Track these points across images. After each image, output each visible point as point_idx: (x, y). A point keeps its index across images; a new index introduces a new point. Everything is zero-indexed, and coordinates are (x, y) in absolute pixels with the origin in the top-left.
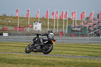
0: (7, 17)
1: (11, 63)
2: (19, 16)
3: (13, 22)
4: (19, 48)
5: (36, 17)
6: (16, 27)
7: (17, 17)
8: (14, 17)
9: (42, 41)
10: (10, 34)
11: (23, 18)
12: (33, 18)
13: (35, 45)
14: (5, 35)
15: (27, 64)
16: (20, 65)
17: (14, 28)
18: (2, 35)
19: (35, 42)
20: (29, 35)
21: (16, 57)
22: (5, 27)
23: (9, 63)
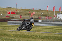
0: (41, 10)
1: (43, 39)
2: (49, 10)
3: (45, 14)
4: (48, 29)
5: (59, 11)
6: (46, 17)
7: (47, 11)
8: (46, 11)
9: (26, 23)
10: (43, 21)
11: (51, 11)
12: (57, 11)
13: (23, 26)
14: (40, 21)
15: (53, 39)
16: (48, 40)
17: (45, 17)
18: (38, 21)
19: (23, 24)
20: (55, 21)
21: (47, 35)
22: (40, 17)
23: (42, 39)
